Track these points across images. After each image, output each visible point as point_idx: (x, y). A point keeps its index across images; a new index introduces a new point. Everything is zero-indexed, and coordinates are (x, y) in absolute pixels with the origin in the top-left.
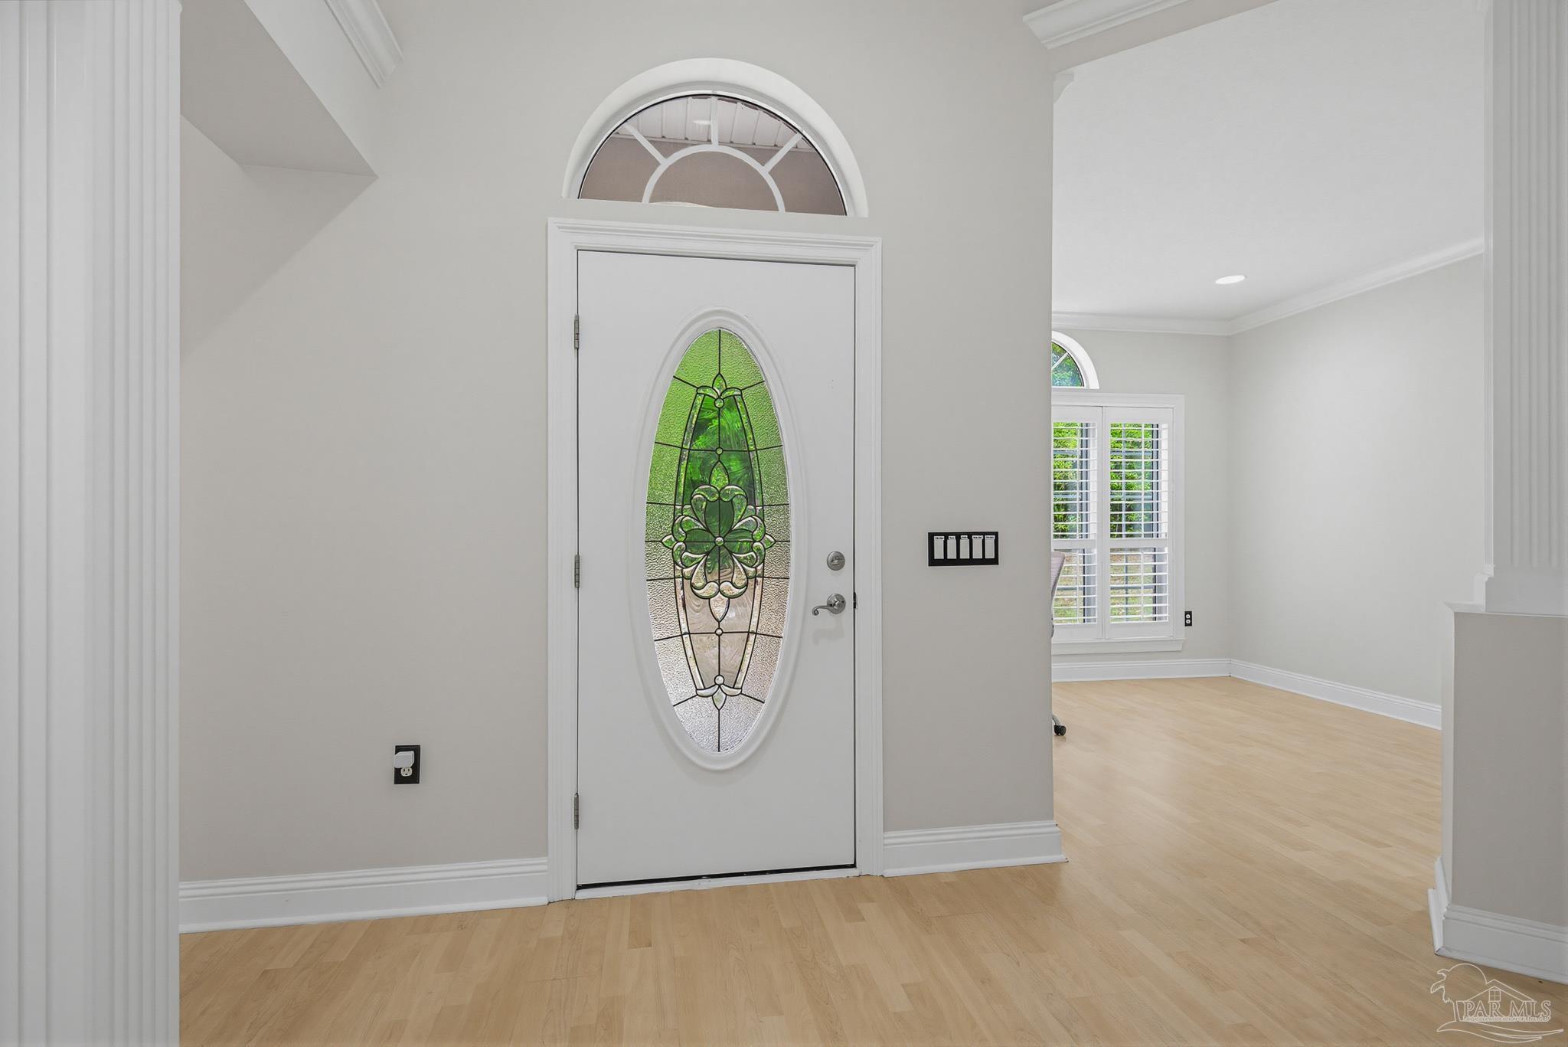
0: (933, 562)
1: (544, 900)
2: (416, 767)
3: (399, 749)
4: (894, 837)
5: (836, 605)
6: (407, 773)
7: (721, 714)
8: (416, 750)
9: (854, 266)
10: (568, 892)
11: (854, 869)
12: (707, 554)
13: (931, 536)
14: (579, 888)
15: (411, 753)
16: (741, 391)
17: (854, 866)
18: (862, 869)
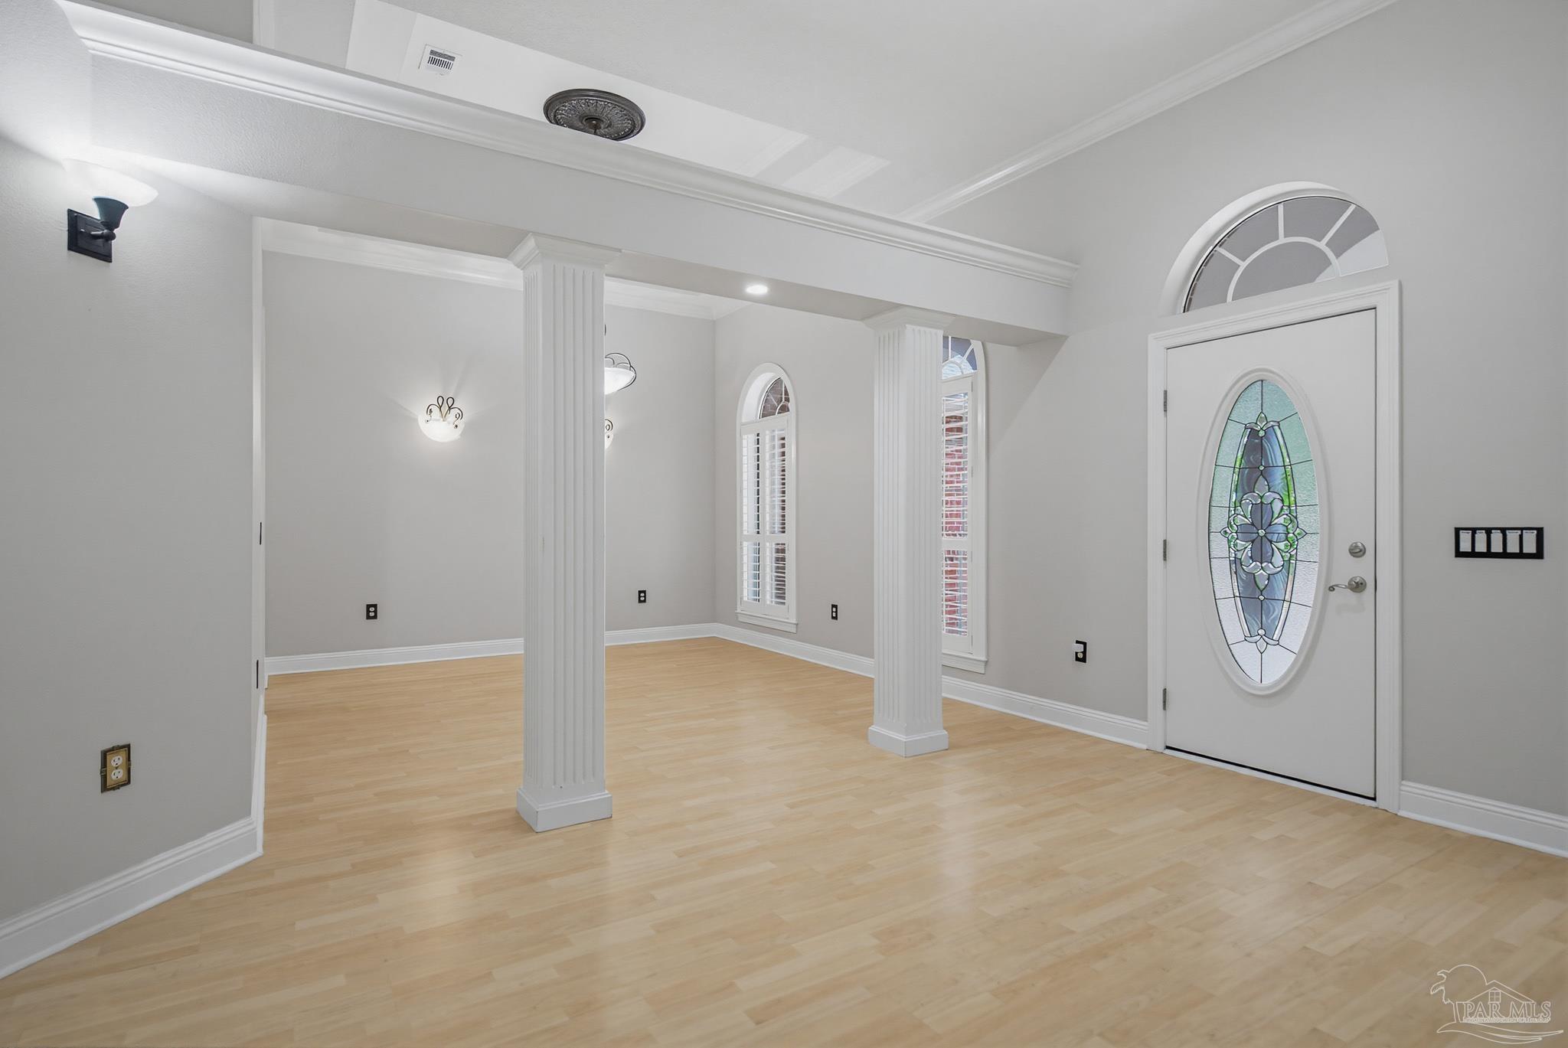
0: (1459, 554)
1: (1145, 747)
2: (1084, 653)
3: (1078, 642)
4: (1410, 787)
5: (1358, 586)
6: (1080, 656)
7: (1263, 657)
8: (1085, 644)
9: (1375, 308)
10: (1160, 748)
11: (1373, 802)
12: (1253, 542)
13: (1457, 531)
14: (1168, 748)
15: (1082, 645)
16: (1278, 422)
17: (1374, 799)
18: (1381, 802)
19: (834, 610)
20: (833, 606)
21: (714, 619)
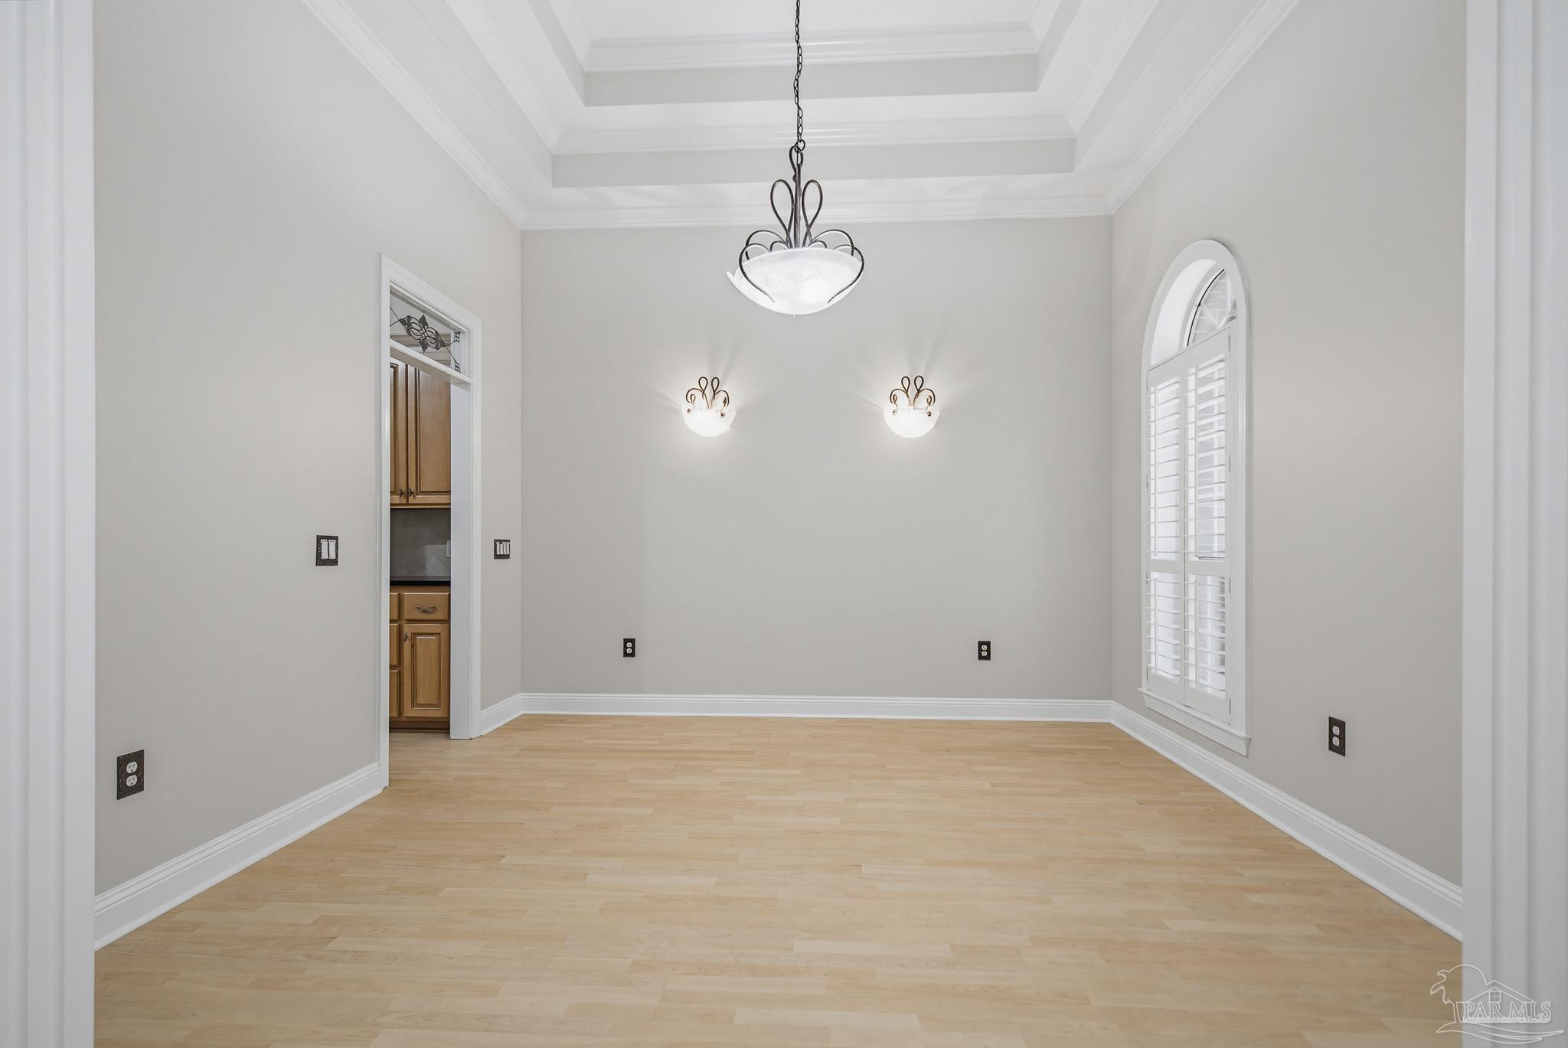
19: (1336, 730)
20: (1333, 722)
21: (1106, 692)
